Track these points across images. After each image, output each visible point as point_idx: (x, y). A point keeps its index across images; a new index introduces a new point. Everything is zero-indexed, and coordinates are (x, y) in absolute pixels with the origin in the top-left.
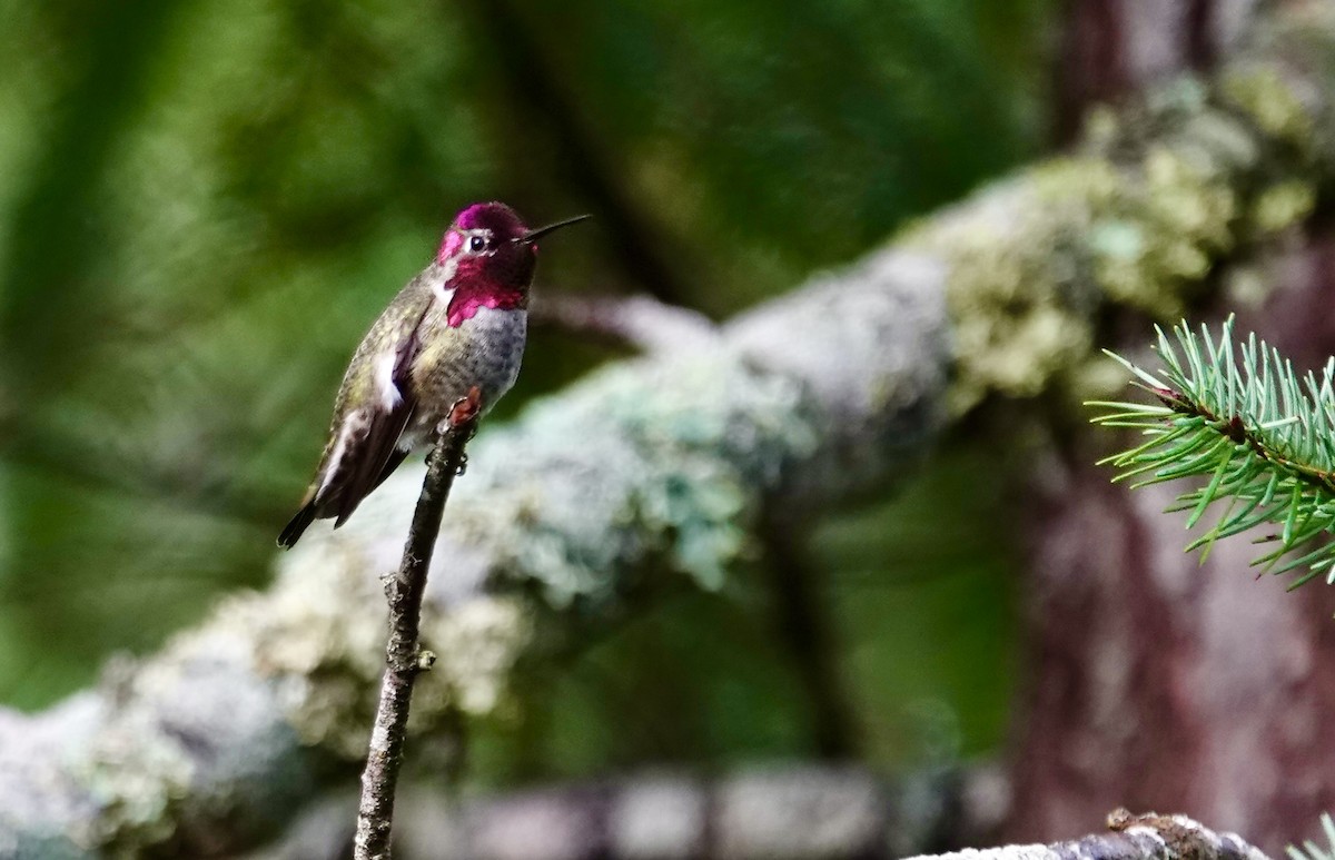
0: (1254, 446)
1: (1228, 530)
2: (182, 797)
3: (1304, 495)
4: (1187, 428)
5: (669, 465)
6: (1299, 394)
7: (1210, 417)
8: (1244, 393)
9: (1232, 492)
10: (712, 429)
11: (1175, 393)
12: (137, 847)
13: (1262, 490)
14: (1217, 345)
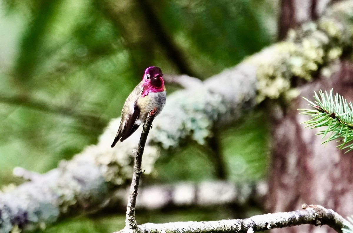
0: (338, 120)
1: (331, 139)
2: (78, 194)
3: (349, 131)
4: (322, 115)
5: (192, 115)
6: (348, 108)
7: (327, 113)
8: (335, 107)
9: (332, 130)
10: (201, 106)
11: (319, 107)
12: (68, 206)
13: (339, 130)
14: (329, 96)
